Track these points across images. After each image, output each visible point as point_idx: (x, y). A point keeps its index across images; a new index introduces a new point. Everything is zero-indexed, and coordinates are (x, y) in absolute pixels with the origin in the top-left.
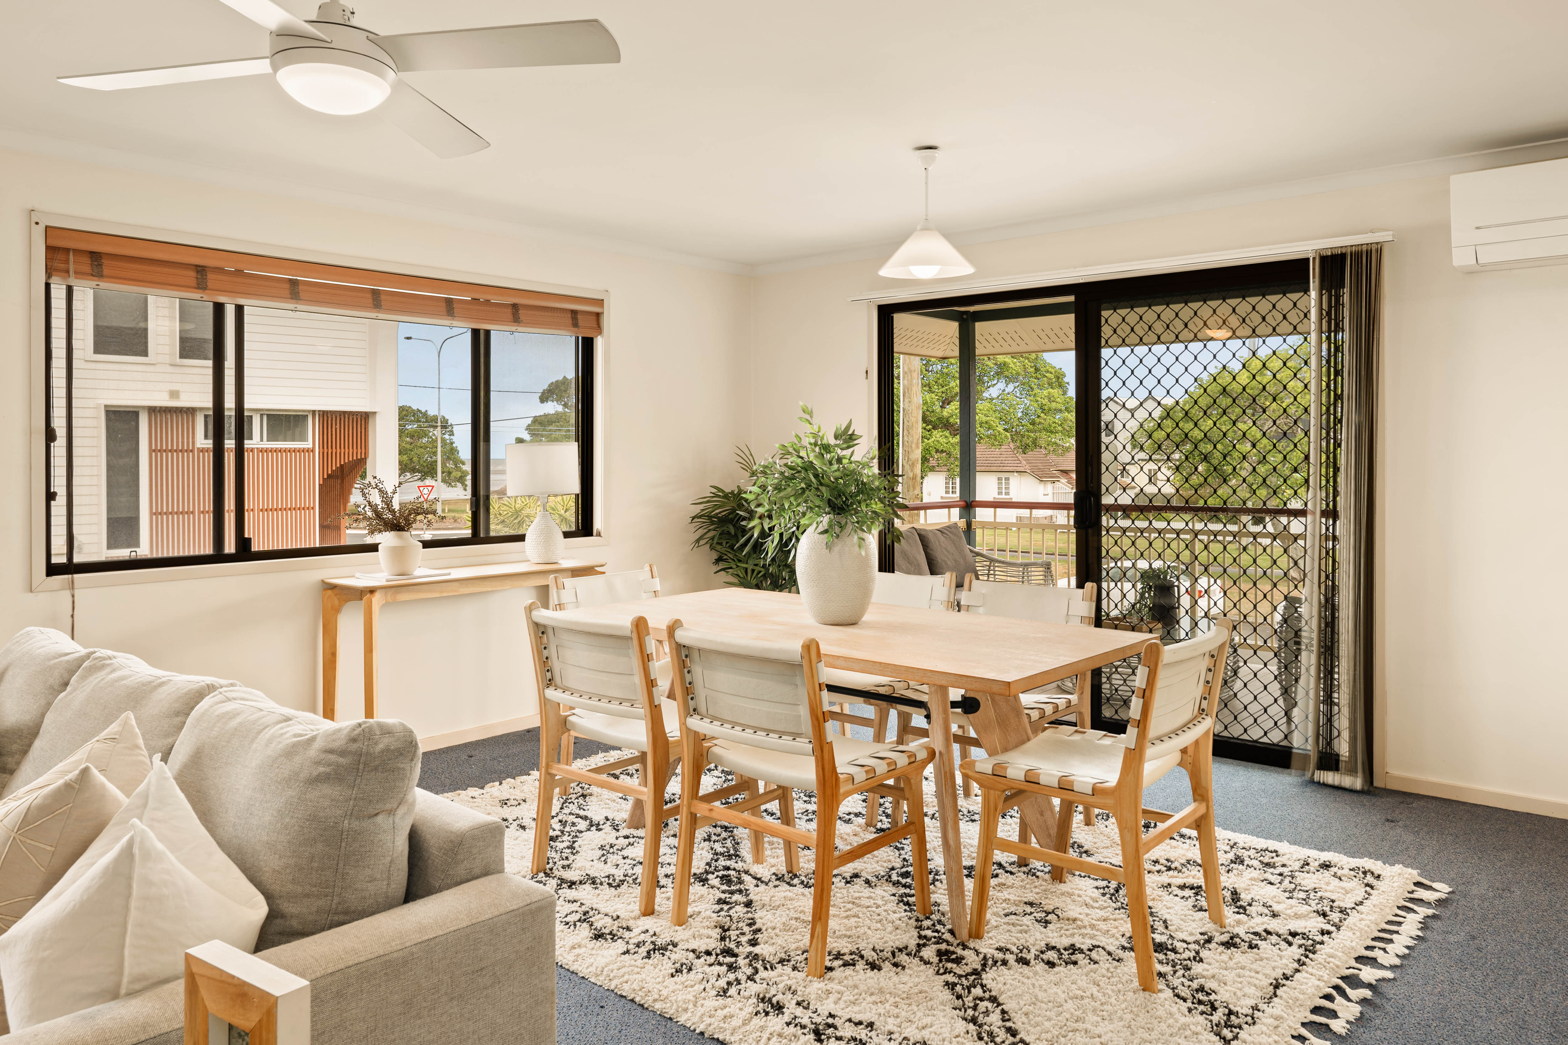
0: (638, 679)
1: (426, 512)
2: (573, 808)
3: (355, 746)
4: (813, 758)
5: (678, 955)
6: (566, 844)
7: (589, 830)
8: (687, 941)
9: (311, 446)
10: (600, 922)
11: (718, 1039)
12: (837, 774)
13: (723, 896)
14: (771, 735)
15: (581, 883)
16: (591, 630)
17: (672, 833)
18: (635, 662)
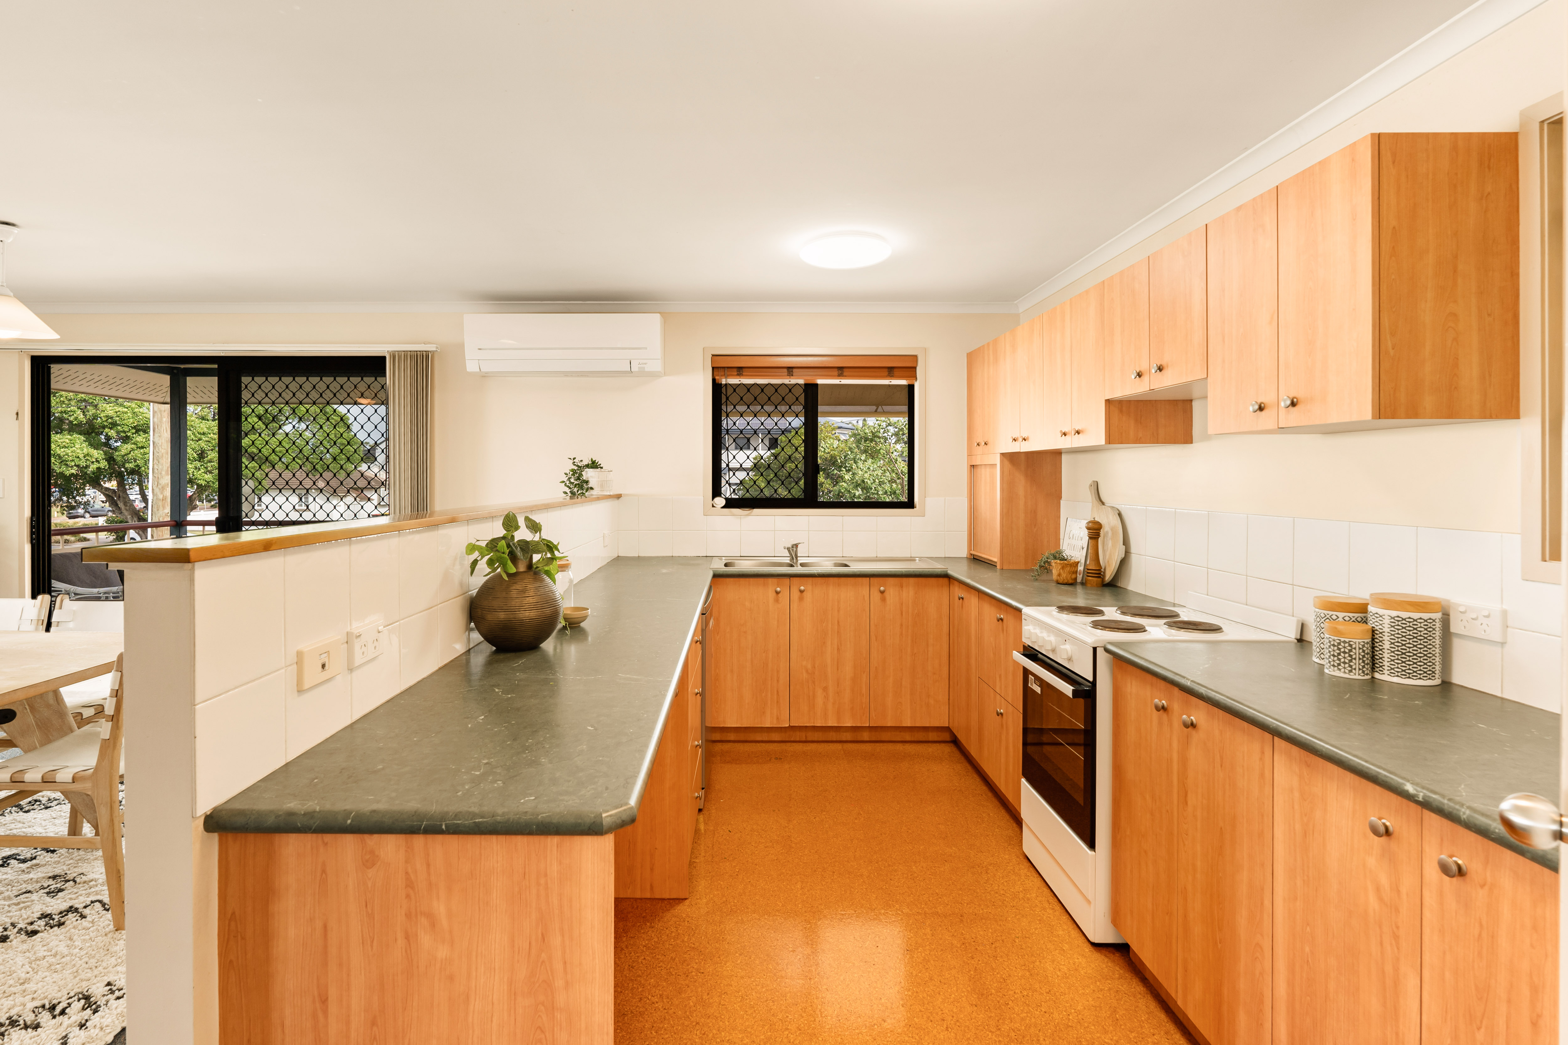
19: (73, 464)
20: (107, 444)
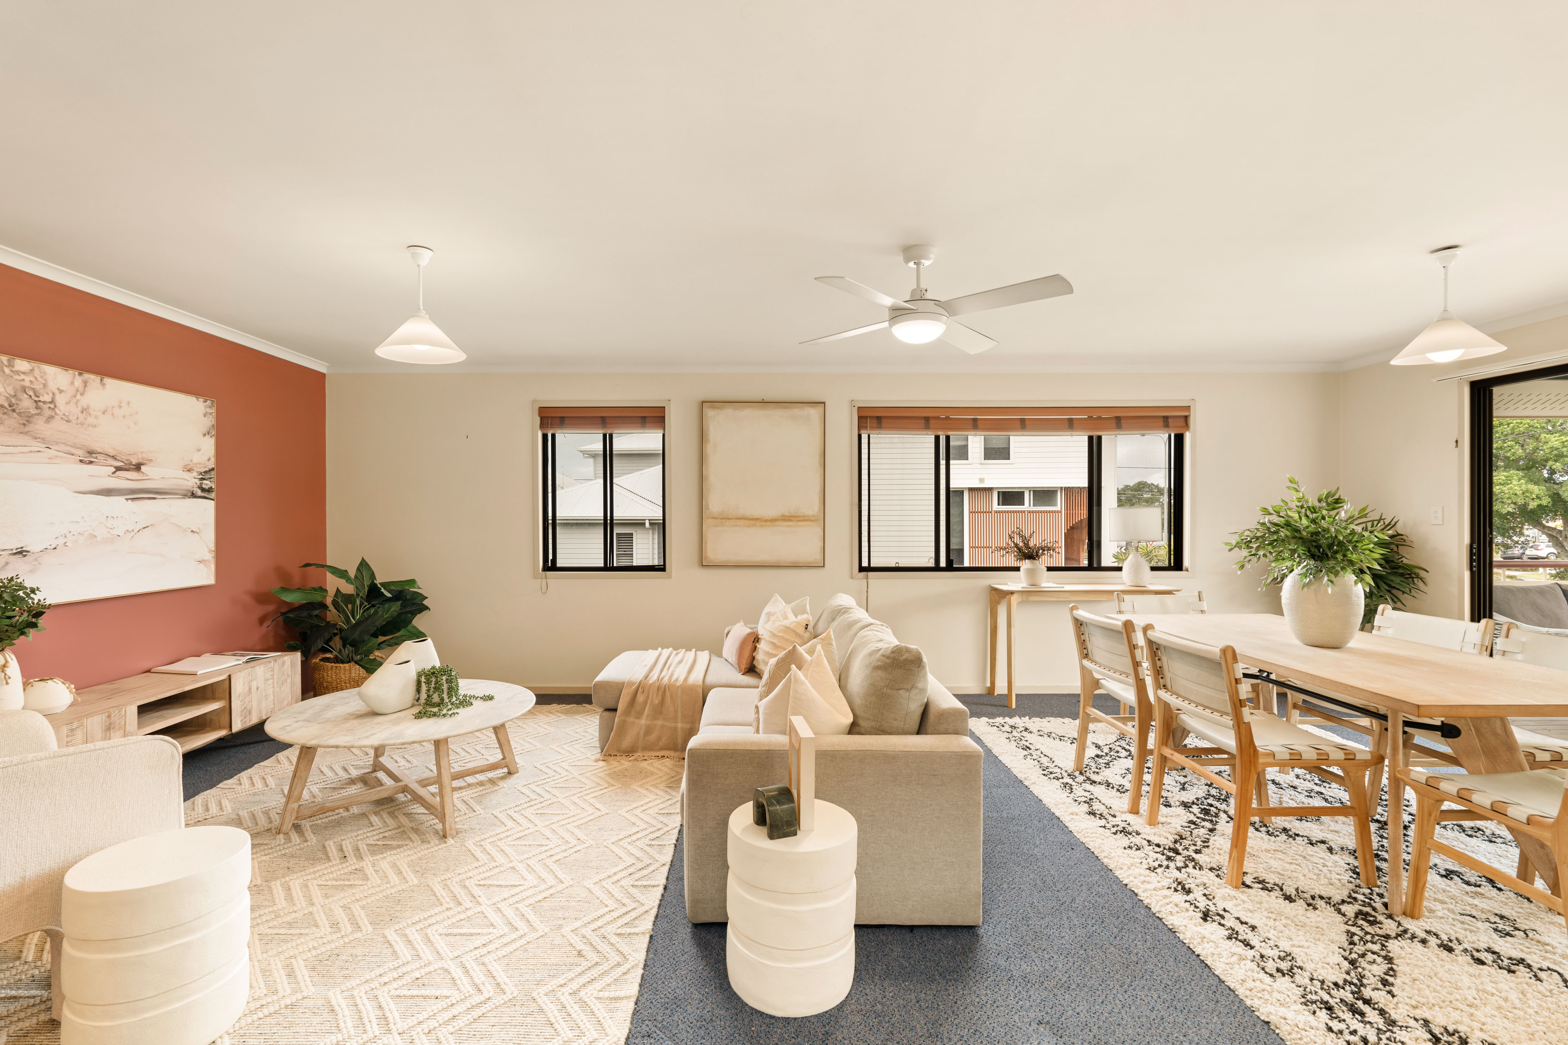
0: (1128, 661)
1: (1049, 549)
2: (1123, 743)
3: (893, 655)
4: (1233, 731)
5: (1137, 840)
6: (1104, 761)
7: (1126, 758)
8: (1148, 835)
9: (1059, 509)
10: (1096, 806)
11: (1133, 891)
12: (1255, 747)
13: (1195, 819)
14: (1207, 710)
15: (1100, 783)
16: (1101, 625)
17: (1184, 774)
18: (1125, 649)
19: (1510, 501)
20: (1550, 480)
